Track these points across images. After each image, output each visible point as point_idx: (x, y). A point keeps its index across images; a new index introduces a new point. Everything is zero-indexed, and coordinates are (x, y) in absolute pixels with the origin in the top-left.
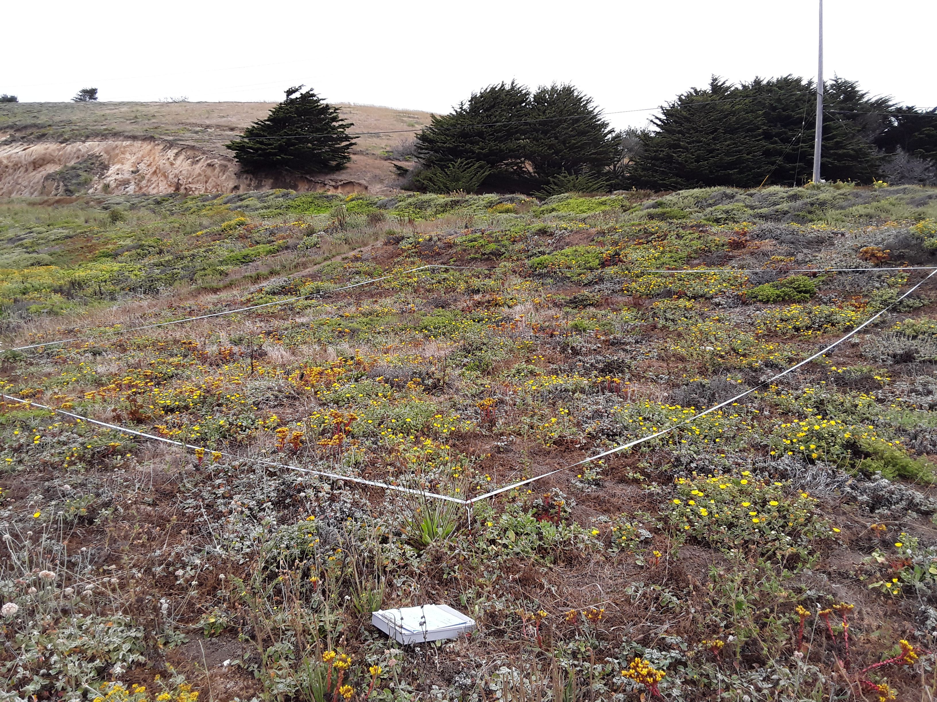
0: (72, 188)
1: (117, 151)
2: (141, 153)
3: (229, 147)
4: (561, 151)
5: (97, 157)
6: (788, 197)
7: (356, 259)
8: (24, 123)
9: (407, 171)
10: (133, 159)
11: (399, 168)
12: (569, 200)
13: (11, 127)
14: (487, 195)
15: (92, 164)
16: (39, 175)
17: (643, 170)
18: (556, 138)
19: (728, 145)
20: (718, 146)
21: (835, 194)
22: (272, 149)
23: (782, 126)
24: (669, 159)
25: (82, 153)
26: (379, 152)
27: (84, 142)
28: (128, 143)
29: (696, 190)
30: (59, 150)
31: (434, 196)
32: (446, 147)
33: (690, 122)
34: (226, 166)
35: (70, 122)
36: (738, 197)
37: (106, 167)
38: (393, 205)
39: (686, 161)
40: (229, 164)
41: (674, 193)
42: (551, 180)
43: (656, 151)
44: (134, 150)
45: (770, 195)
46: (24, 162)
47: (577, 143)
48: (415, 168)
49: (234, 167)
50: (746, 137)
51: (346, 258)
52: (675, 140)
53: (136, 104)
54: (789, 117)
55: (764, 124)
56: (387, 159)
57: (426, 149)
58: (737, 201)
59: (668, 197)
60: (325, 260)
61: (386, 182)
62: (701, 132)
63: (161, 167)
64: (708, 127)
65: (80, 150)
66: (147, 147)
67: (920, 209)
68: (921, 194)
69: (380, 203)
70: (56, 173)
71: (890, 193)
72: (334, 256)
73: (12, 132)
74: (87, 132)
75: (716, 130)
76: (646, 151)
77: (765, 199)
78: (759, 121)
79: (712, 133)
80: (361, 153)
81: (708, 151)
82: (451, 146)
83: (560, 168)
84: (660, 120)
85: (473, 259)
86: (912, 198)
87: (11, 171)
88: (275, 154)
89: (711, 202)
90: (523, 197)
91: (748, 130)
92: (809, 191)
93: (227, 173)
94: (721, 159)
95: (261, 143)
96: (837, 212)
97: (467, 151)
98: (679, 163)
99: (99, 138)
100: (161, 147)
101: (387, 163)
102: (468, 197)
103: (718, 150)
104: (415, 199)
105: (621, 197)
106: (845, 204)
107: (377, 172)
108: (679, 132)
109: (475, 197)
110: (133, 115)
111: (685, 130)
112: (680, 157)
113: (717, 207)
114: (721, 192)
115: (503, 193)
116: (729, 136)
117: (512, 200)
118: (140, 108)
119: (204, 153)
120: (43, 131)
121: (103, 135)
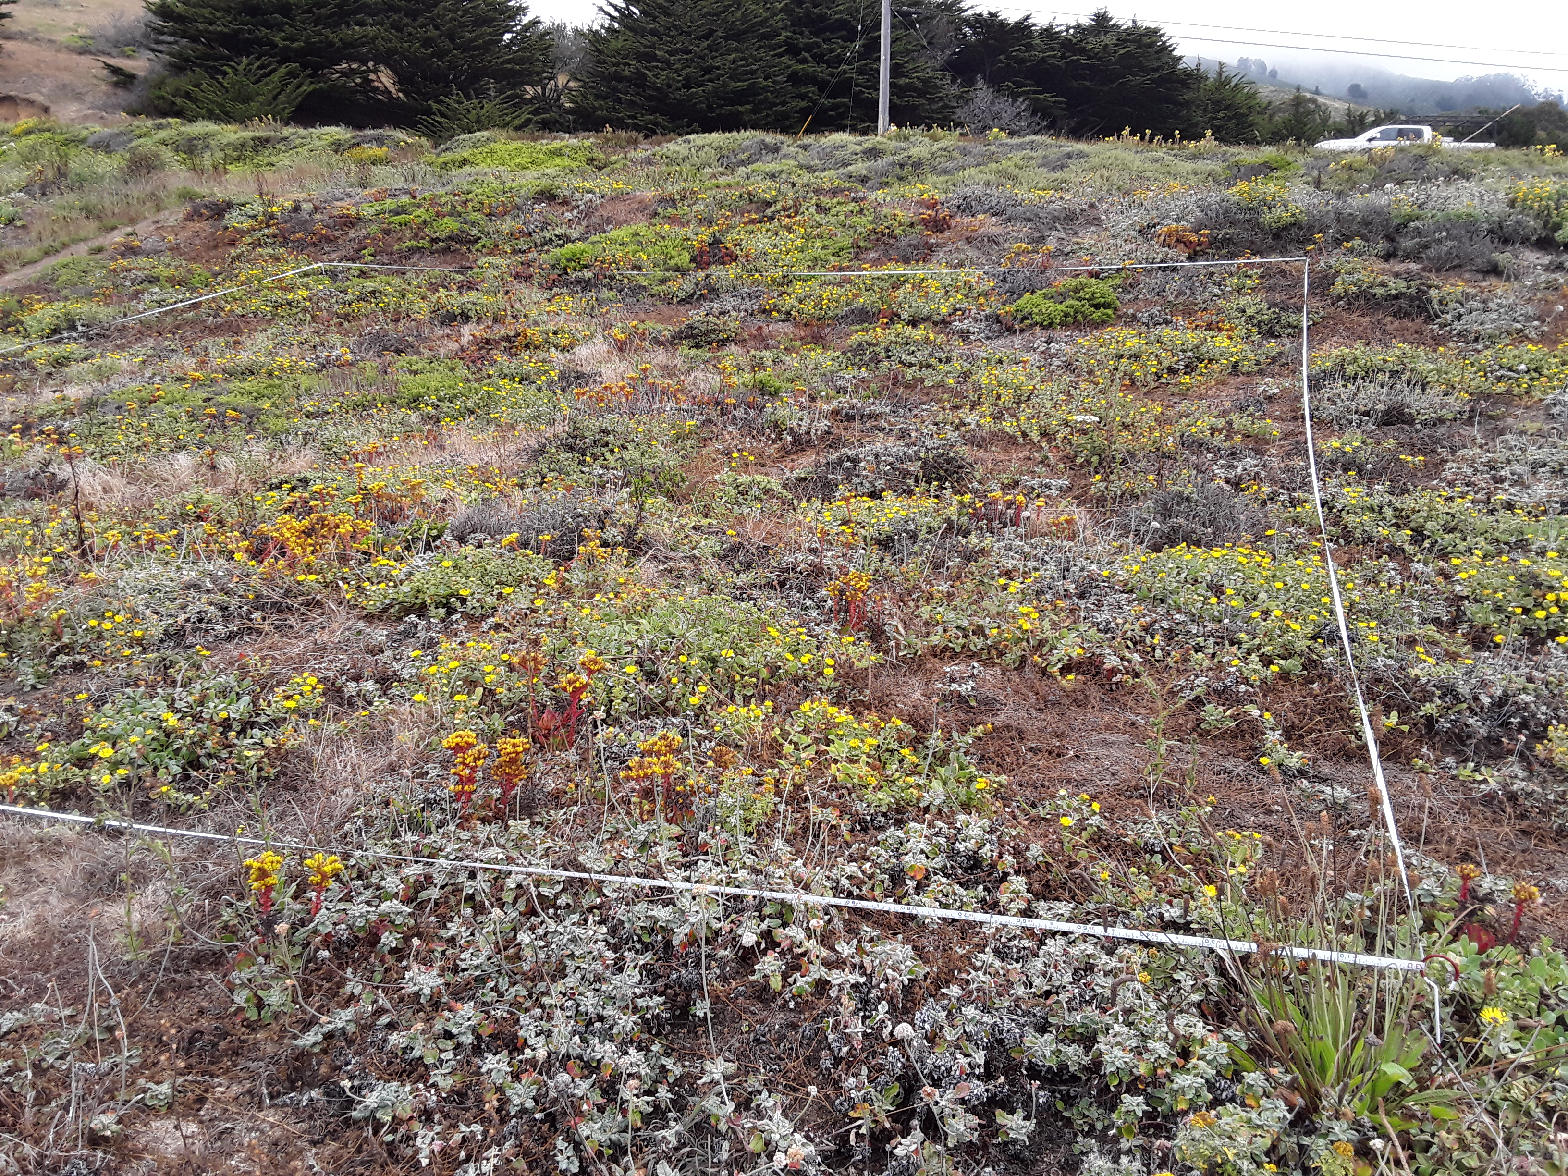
4: (448, 52)
6: (865, 152)
7: (130, 251)
9: (132, 77)
11: (115, 71)
12: (492, 145)
14: (327, 129)
17: (597, 97)
18: (436, 28)
19: (734, 61)
20: (718, 62)
21: (934, 149)
23: (811, 33)
24: (639, 81)
26: (63, 37)
29: (715, 135)
31: (211, 127)
32: (215, 32)
33: (669, 15)
36: (785, 149)
38: (125, 143)
39: (669, 86)
41: (680, 140)
42: (435, 106)
43: (617, 65)
45: (836, 148)
47: (477, 38)
48: (152, 71)
50: (760, 48)
51: (100, 250)
52: (646, 47)
54: (822, 18)
55: (785, 28)
56: (83, 51)
57: (171, 35)
58: (785, 156)
59: (672, 146)
60: (47, 254)
61: (89, 98)
62: (688, 34)
64: (699, 27)
67: (1059, 175)
68: (1054, 150)
69: (92, 139)
71: (1012, 147)
72: (65, 246)
75: (710, 34)
76: (599, 62)
77: (827, 155)
78: (777, 21)
79: (706, 37)
80: (21, 36)
81: (703, 69)
82: (225, 30)
83: (447, 84)
84: (616, 8)
85: (413, 250)
86: (1044, 157)
89: (743, 157)
90: (400, 135)
91: (763, 37)
92: (893, 143)
94: (724, 85)
96: (942, 178)
97: (260, 42)
98: (658, 89)
101: (86, 61)
102: (287, 131)
103: (718, 68)
104: (173, 133)
105: (587, 143)
106: (950, 165)
107: (67, 78)
108: (653, 32)
109: (302, 131)
111: (662, 30)
112: (658, 77)
113: (755, 166)
114: (758, 139)
115: (360, 127)
116: (734, 44)
117: (380, 141)
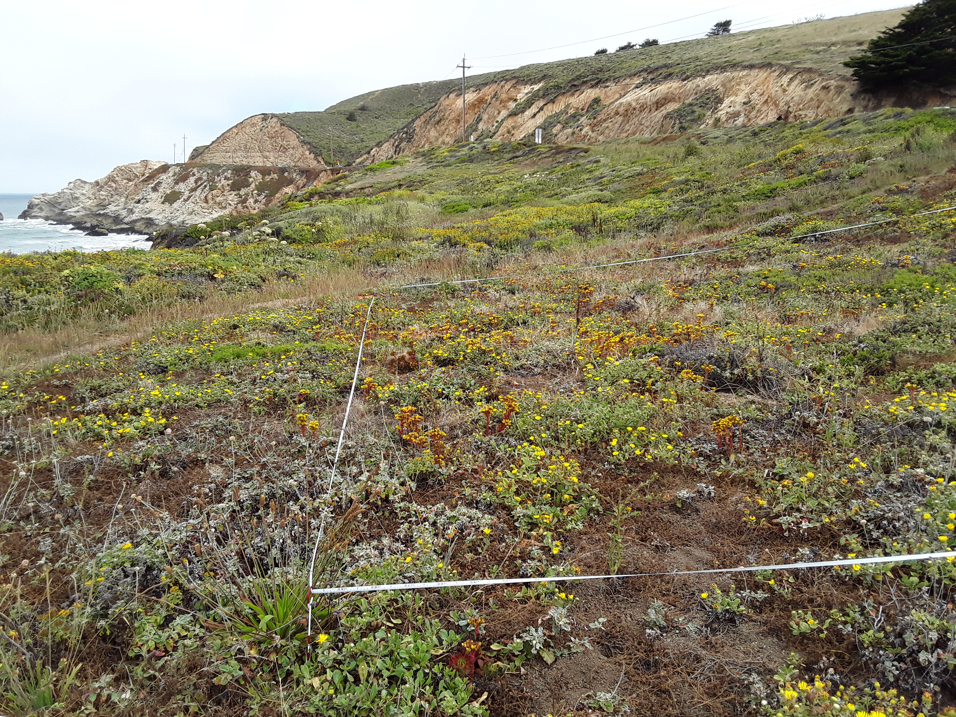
0: (686, 125)
1: (733, 83)
2: (756, 82)
3: (846, 65)
5: (713, 91)
8: (658, 64)
10: (747, 90)
13: (645, 70)
15: (708, 99)
16: (659, 115)
22: (898, 61)
25: (700, 88)
27: (704, 77)
28: (745, 73)
30: (680, 88)
34: (842, 87)
35: (697, 59)
37: (720, 101)
40: (847, 84)
44: (750, 79)
46: (649, 103)
49: (851, 87)
53: (765, 30)
63: (773, 95)
65: (699, 86)
66: (762, 74)
70: (675, 111)
73: (645, 75)
74: (709, 66)
87: (638, 112)
88: (902, 67)
93: (843, 95)
95: (885, 55)
99: (718, 72)
100: (777, 73)
110: (759, 42)
118: (767, 34)
119: (820, 75)
120: (671, 70)
121: (722, 68)
